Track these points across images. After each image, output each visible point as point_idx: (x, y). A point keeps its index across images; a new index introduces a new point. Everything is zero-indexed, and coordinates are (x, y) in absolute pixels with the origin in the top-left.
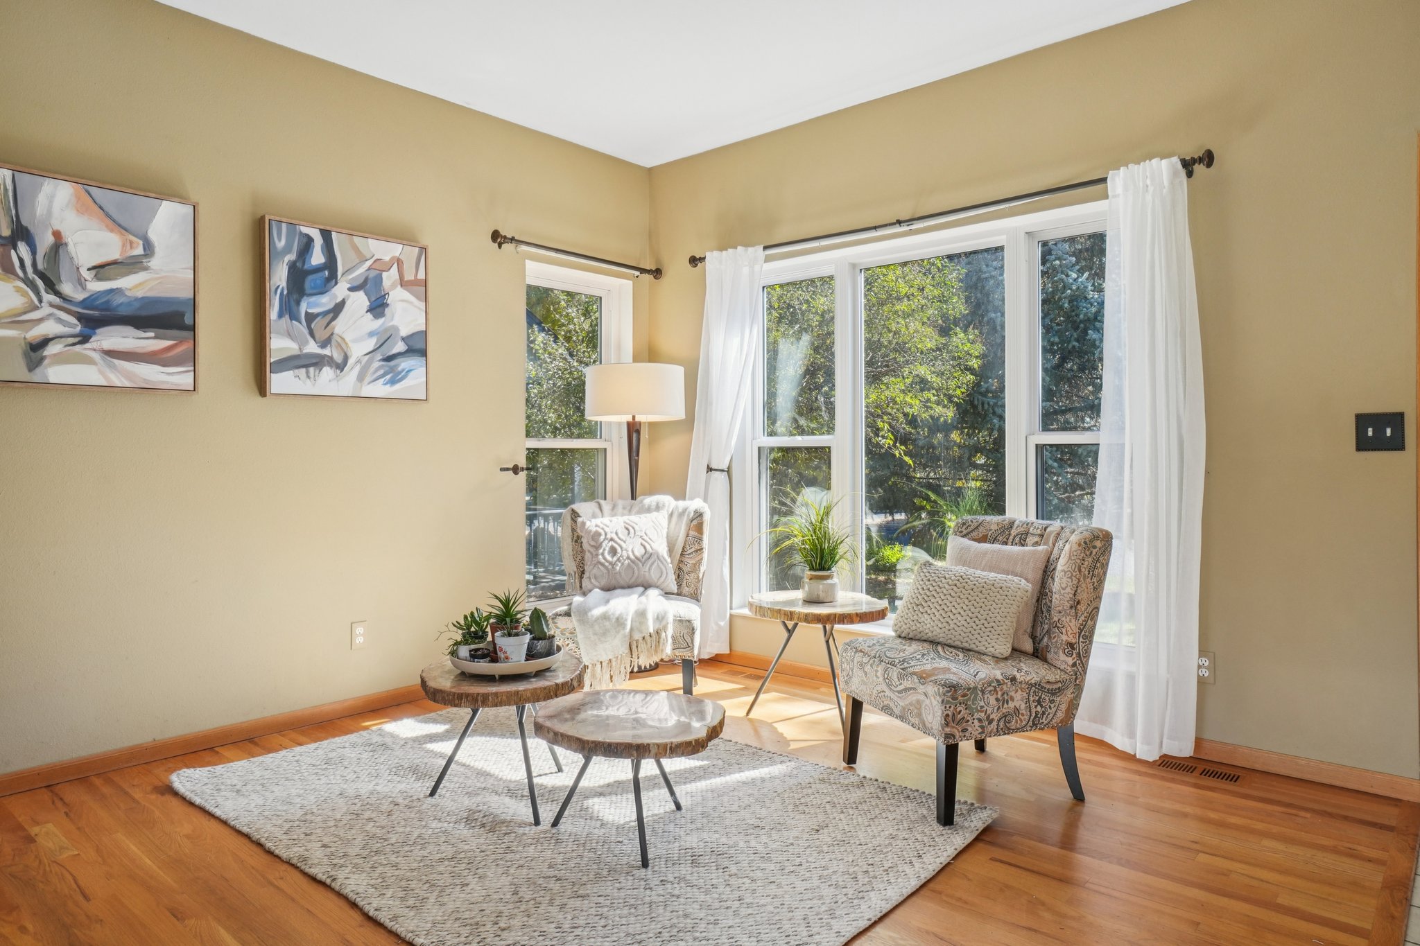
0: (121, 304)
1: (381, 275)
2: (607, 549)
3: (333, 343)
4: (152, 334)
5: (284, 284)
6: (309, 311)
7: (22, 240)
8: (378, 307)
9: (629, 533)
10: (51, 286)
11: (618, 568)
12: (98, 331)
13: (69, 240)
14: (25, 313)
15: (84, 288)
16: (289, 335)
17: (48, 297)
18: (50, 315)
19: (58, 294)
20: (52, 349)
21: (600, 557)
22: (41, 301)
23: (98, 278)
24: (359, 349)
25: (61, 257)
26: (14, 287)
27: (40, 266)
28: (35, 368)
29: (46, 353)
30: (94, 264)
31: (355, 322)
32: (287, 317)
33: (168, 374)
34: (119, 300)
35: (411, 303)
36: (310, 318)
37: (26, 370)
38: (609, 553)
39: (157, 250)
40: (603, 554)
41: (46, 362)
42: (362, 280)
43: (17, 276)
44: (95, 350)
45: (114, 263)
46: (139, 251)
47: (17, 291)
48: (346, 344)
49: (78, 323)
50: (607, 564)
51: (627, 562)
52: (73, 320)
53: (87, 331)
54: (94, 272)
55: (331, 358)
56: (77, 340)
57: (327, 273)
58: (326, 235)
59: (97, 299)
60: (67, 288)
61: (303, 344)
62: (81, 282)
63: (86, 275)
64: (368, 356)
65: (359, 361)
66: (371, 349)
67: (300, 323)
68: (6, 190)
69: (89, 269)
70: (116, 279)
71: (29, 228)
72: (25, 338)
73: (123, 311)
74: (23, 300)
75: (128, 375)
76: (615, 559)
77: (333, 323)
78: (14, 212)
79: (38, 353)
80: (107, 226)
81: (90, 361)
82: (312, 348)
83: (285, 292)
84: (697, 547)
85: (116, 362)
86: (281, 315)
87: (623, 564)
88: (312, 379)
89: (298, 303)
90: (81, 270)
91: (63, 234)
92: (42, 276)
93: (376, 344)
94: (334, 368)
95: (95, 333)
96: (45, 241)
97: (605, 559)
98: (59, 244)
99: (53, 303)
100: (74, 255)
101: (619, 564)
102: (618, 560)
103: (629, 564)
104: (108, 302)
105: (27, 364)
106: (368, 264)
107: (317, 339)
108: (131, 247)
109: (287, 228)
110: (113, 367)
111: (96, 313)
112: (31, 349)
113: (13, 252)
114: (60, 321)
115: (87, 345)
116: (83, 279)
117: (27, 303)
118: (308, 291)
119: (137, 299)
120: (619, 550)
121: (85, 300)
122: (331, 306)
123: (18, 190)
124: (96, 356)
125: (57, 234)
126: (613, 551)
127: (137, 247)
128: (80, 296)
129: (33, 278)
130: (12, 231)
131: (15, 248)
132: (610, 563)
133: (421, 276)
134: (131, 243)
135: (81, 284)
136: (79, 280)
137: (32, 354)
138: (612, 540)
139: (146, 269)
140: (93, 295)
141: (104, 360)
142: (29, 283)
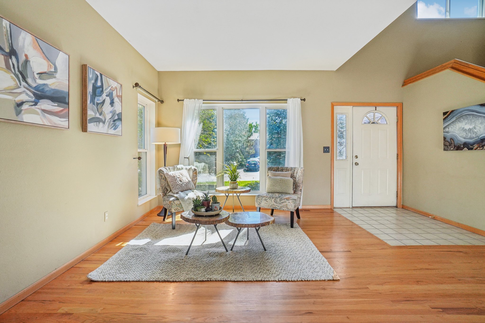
0: (47, 91)
1: (113, 92)
2: (179, 180)
3: (103, 114)
4: (56, 105)
5: (91, 91)
6: (97, 102)
7: (14, 55)
8: (112, 103)
9: (182, 176)
10: (24, 79)
11: (183, 185)
12: (40, 101)
13: (31, 60)
14: (15, 89)
15: (36, 82)
16: (92, 110)
17: (23, 83)
18: (24, 91)
19: (26, 82)
20: (25, 107)
21: (178, 183)
22: (21, 85)
23: (40, 78)
24: (108, 116)
25: (28, 66)
26: (11, 76)
27: (20, 69)
28: (18, 115)
29: (22, 108)
30: (39, 72)
31: (107, 107)
32: (92, 103)
33: (61, 121)
34: (46, 89)
35: (118, 103)
36: (98, 104)
37: (15, 115)
38: (180, 181)
39: (58, 70)
40: (178, 182)
41: (23, 112)
42: (108, 93)
43: (12, 71)
44: (39, 109)
45: (45, 73)
46: (53, 70)
47: (12, 79)
48: (105, 115)
49: (33, 96)
50: (180, 185)
51: (185, 183)
52: (31, 95)
53: (37, 100)
54: (39, 75)
55: (102, 119)
56: (33, 103)
57: (101, 89)
58: (101, 75)
59: (39, 87)
60: (29, 80)
61: (96, 113)
62: (34, 79)
63: (37, 76)
64: (110, 120)
65: (108, 121)
66: (110, 117)
67: (95, 106)
68: (7, 31)
69: (37, 74)
70: (46, 80)
71: (16, 50)
72: (15, 101)
73: (48, 94)
74: (14, 83)
75: (50, 121)
76: (182, 183)
77: (103, 107)
78: (10, 41)
79: (20, 108)
80: (43, 57)
81: (37, 114)
82: (98, 115)
83: (92, 94)
84: (196, 178)
85: (46, 114)
86: (90, 103)
87: (184, 184)
88: (98, 126)
89: (95, 98)
90: (34, 73)
91: (28, 56)
92: (21, 73)
93: (112, 115)
94: (103, 123)
95: (39, 102)
96: (22, 59)
97: (179, 183)
98: (27, 61)
99: (25, 86)
100: (32, 66)
101: (183, 184)
102: (183, 183)
103: (186, 184)
104: (43, 89)
105: (16, 113)
106: (110, 87)
107: (99, 112)
108: (51, 68)
109: (92, 71)
110: (45, 116)
111: (39, 93)
112: (17, 106)
113: (10, 60)
114: (27, 94)
115: (36, 107)
116: (35, 78)
117: (15, 84)
118: (97, 95)
119: (52, 89)
120: (182, 181)
121: (36, 87)
122: (102, 101)
123: (12, 33)
124: (39, 111)
125: (26, 56)
126: (181, 181)
127: (52, 68)
128: (34, 85)
129: (18, 74)
130: (10, 51)
131: (11, 58)
132: (181, 184)
133: (121, 94)
134: (51, 66)
135: (34, 80)
136: (34, 78)
137: (17, 108)
138: (179, 178)
139: (55, 77)
140: (38, 85)
141: (42, 113)
142: (16, 76)
